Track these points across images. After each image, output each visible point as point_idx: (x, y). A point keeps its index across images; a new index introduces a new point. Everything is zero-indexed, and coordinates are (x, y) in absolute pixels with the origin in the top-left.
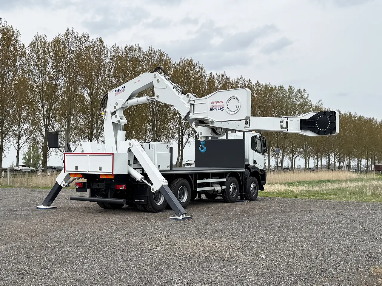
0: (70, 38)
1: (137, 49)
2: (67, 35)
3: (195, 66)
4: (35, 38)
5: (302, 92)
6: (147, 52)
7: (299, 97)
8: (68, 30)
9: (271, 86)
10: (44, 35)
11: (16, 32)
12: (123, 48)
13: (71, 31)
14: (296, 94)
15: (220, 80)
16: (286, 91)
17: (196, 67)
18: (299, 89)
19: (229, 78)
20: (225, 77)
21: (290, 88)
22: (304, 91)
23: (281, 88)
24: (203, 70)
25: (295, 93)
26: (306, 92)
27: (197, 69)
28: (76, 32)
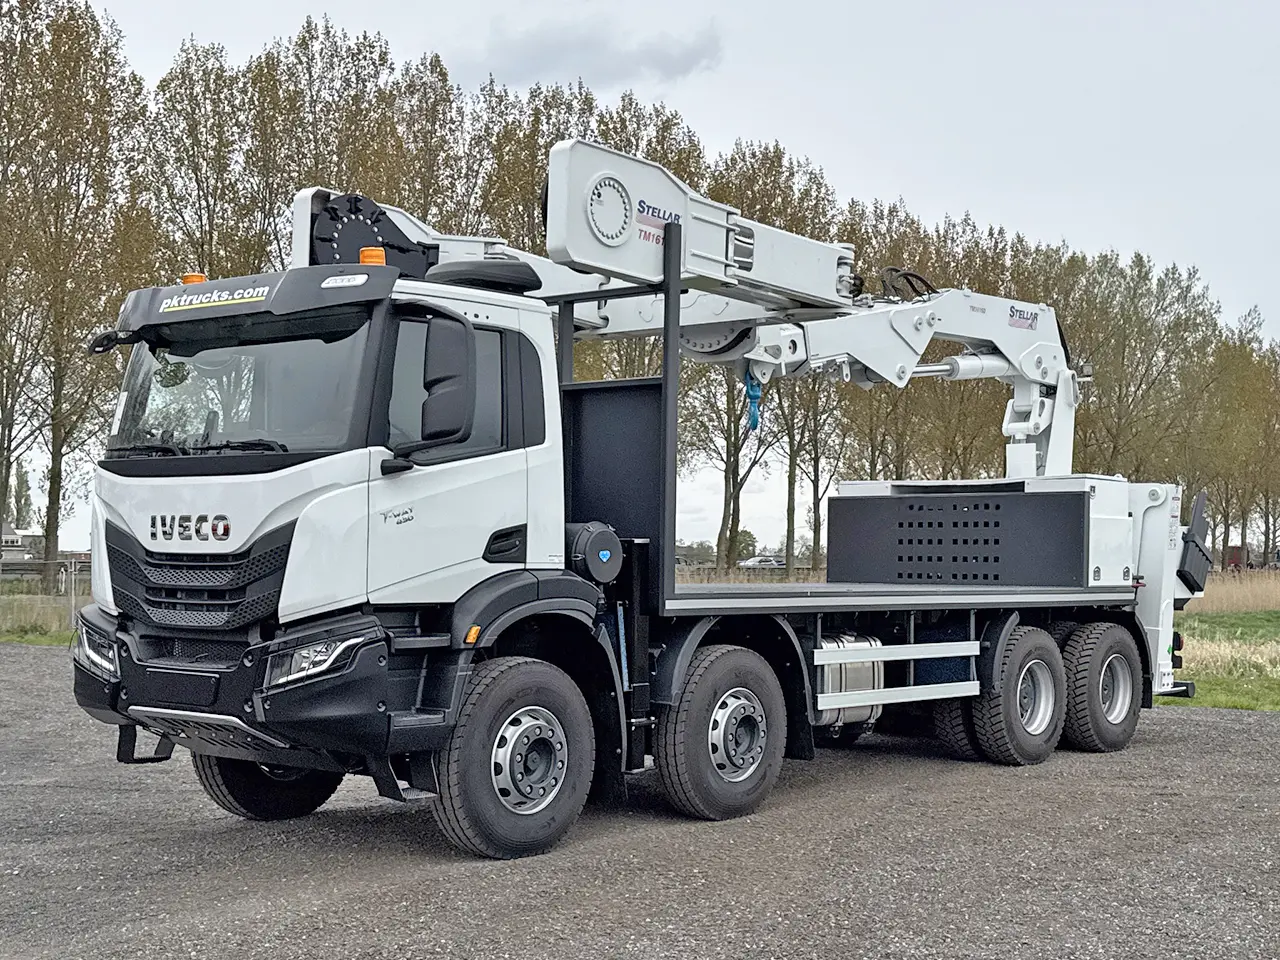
0: (317, 56)
1: (576, 101)
2: (304, 44)
3: (792, 174)
4: (184, 55)
5: (1185, 276)
6: (615, 115)
7: (1170, 296)
8: (309, 23)
9: (1070, 254)
10: (216, 46)
11: (104, 29)
12: (525, 97)
13: (321, 30)
14: (1161, 284)
15: (883, 228)
16: (1122, 273)
17: (796, 179)
18: (1170, 266)
19: (916, 219)
20: (902, 216)
21: (1139, 261)
22: (1192, 274)
23: (1106, 263)
24: (823, 190)
25: (1155, 281)
26: (1197, 276)
27: (799, 183)
28: (339, 34)
